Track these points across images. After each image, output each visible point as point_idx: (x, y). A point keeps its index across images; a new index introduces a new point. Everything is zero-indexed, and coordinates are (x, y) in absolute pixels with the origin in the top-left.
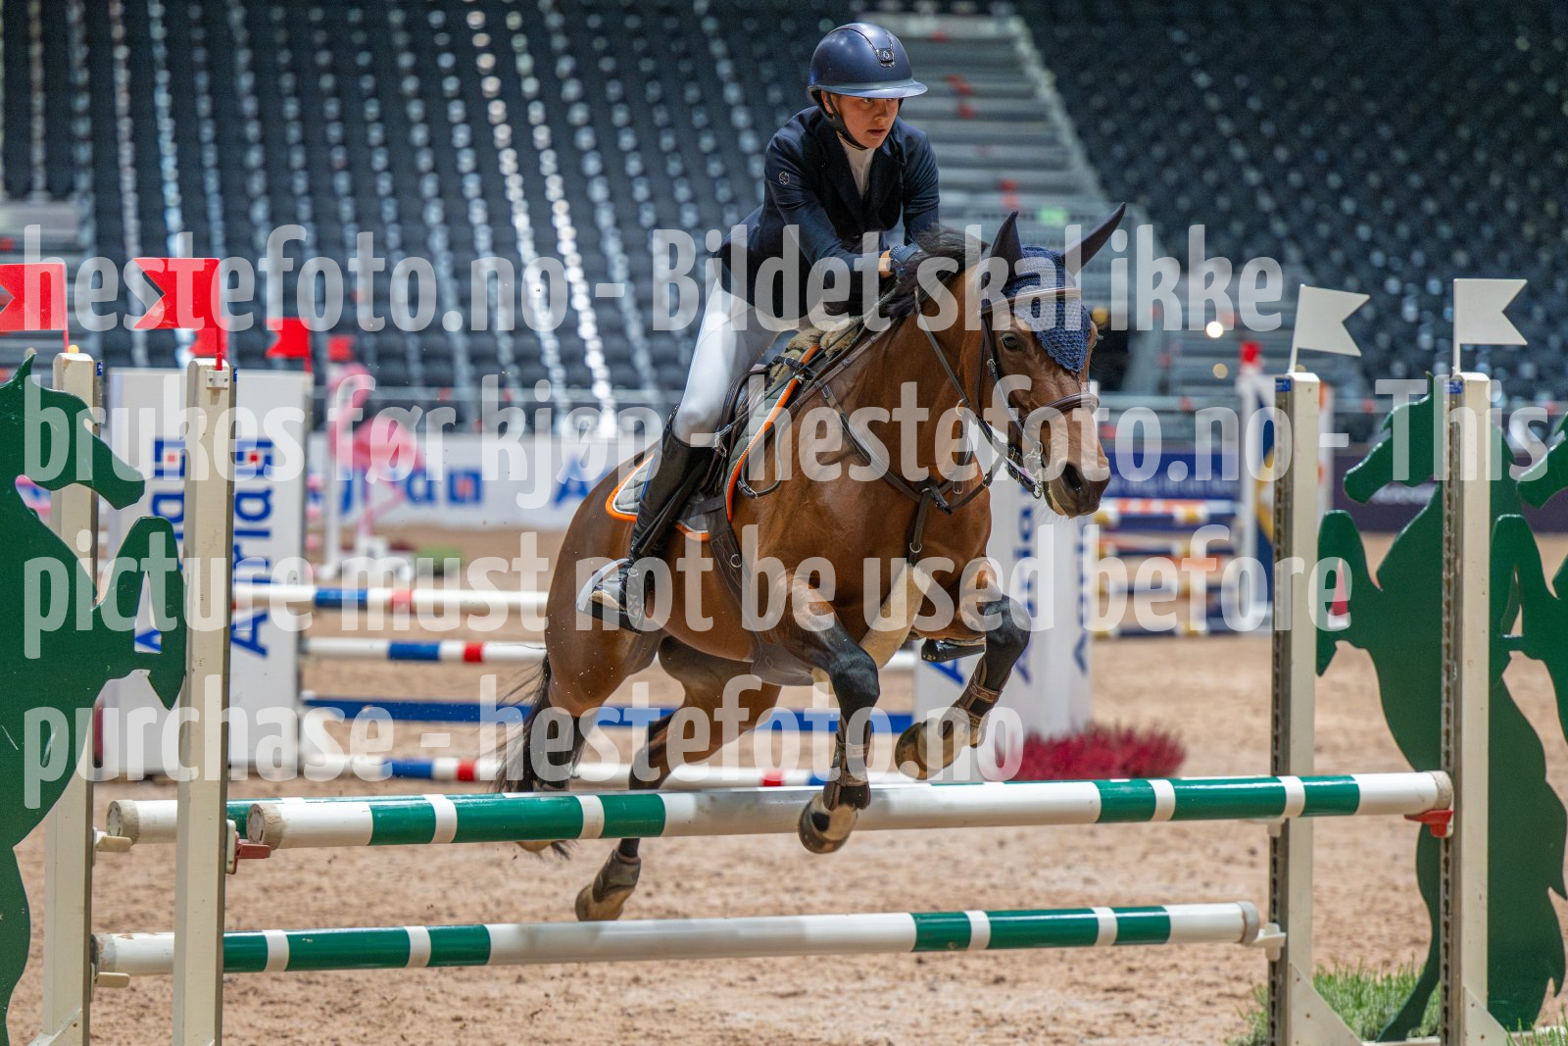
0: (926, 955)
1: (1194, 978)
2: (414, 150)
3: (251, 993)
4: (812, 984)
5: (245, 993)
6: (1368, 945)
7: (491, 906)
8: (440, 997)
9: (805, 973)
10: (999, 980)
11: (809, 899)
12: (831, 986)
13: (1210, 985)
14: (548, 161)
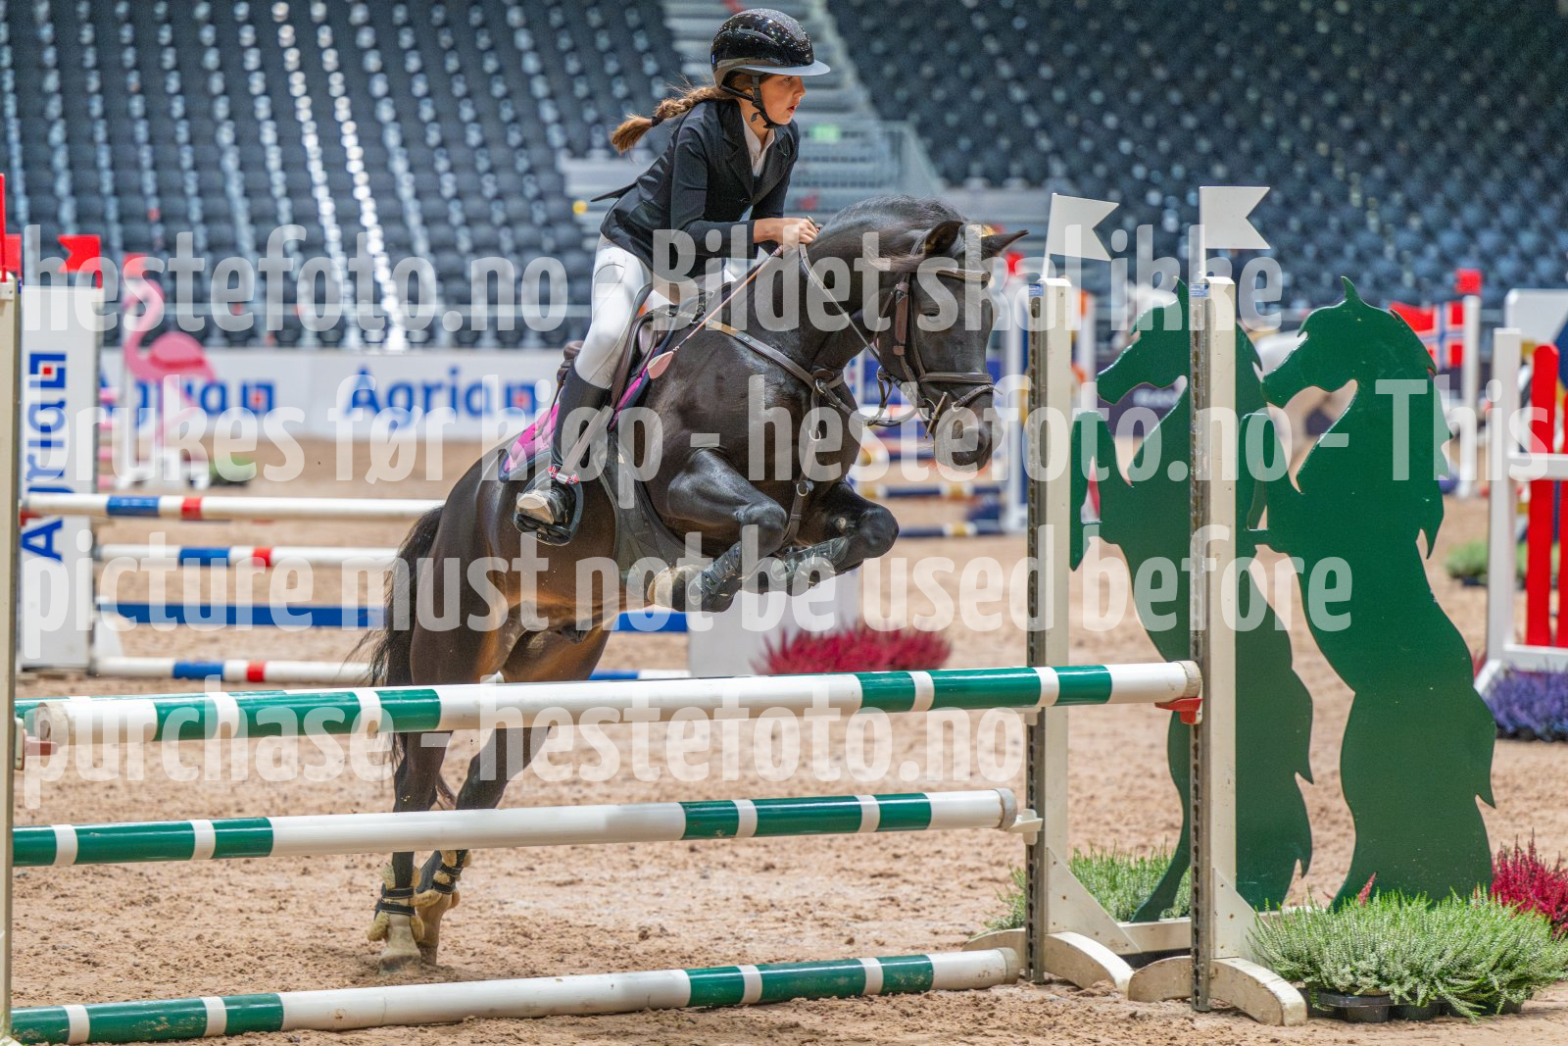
0: (699, 843)
1: (957, 864)
2: (207, 73)
3: (44, 888)
4: (589, 873)
5: (38, 888)
6: (1124, 829)
7: (278, 801)
8: (227, 889)
9: (581, 863)
10: (769, 867)
11: (586, 791)
12: (607, 877)
13: (972, 870)
14: (336, 83)
